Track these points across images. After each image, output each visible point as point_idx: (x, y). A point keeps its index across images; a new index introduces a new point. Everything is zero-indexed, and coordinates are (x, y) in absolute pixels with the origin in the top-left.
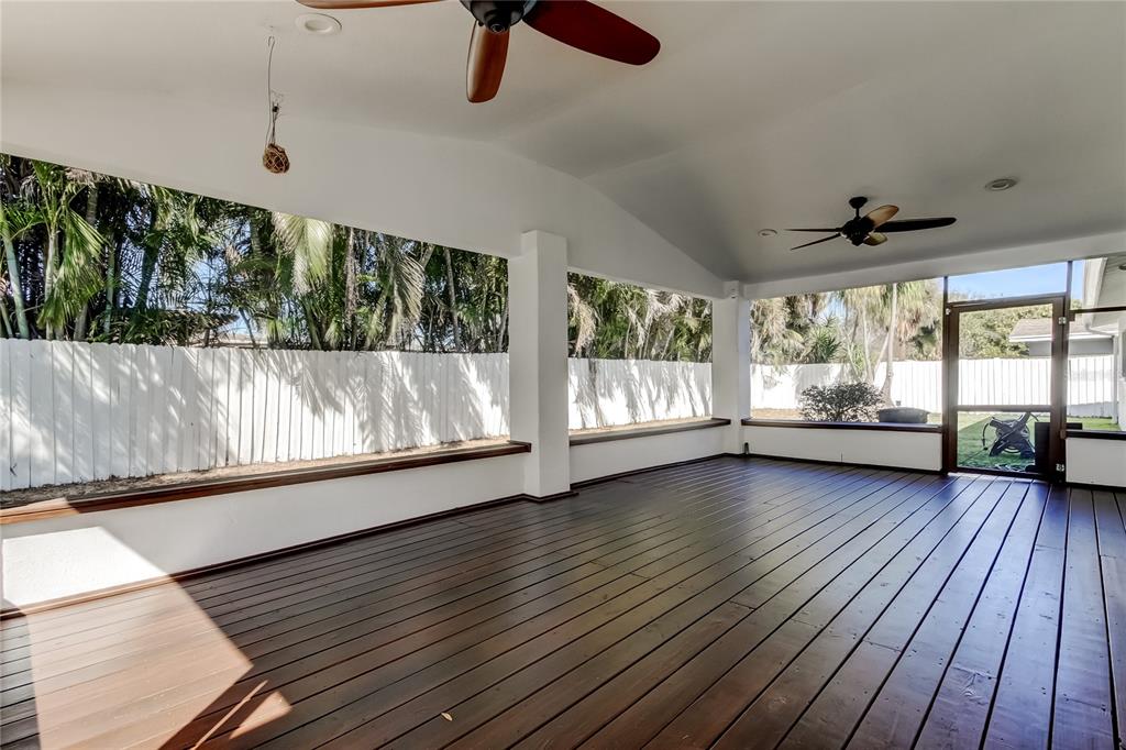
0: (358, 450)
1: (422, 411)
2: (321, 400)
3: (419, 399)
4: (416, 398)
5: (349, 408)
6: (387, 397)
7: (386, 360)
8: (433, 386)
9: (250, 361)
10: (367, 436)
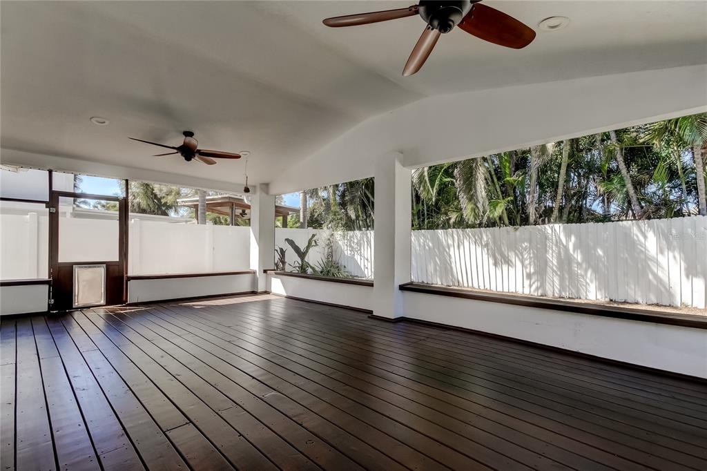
0: (527, 291)
1: (586, 271)
2: (500, 259)
3: (583, 262)
4: (579, 260)
5: (519, 265)
6: (552, 258)
7: (550, 231)
8: (600, 252)
9: (461, 235)
10: (534, 283)
